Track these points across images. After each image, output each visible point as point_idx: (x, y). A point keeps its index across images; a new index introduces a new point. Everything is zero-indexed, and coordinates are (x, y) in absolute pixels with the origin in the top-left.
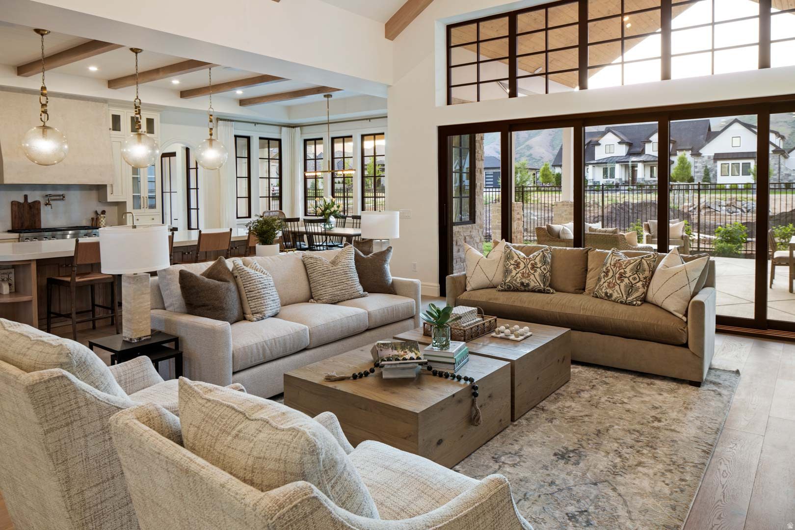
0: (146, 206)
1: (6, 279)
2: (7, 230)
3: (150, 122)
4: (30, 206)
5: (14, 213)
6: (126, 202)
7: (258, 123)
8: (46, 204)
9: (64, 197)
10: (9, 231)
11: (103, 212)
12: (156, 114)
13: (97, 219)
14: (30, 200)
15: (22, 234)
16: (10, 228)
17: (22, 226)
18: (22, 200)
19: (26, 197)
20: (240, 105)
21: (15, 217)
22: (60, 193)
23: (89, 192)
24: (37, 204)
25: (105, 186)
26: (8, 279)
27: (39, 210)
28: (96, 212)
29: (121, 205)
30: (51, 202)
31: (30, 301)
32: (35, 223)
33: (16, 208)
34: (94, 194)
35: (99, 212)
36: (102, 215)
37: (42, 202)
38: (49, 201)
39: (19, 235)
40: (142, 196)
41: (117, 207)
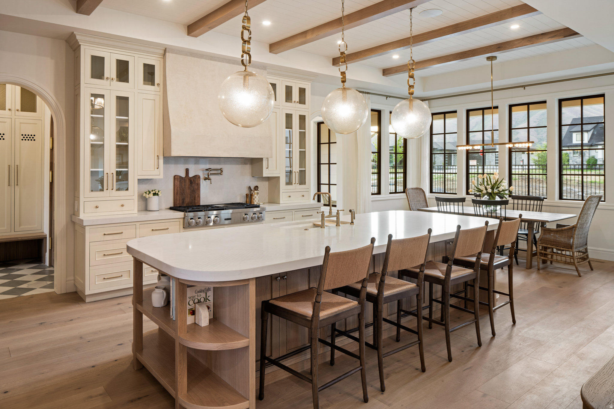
0: (297, 182)
1: (202, 300)
2: (169, 207)
3: (302, 91)
4: (191, 181)
5: (176, 188)
6: (279, 177)
7: (390, 97)
8: (205, 179)
9: (222, 171)
10: (171, 208)
11: (256, 188)
12: (308, 83)
13: (251, 195)
14: (191, 175)
15: (187, 214)
16: (172, 205)
17: (183, 202)
18: (183, 175)
19: (187, 171)
20: (384, 75)
21: (177, 193)
22: (218, 167)
23: (244, 166)
24: (197, 177)
25: (261, 160)
26: (206, 299)
27: (198, 185)
28: (250, 188)
29: (273, 181)
30: (211, 177)
31: (247, 348)
32: (195, 199)
33: (178, 183)
34: (248, 168)
35: (252, 188)
36: (256, 192)
37: (202, 177)
38: (208, 176)
39: (185, 215)
40: (293, 171)
41: (268, 182)
